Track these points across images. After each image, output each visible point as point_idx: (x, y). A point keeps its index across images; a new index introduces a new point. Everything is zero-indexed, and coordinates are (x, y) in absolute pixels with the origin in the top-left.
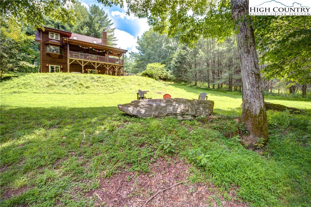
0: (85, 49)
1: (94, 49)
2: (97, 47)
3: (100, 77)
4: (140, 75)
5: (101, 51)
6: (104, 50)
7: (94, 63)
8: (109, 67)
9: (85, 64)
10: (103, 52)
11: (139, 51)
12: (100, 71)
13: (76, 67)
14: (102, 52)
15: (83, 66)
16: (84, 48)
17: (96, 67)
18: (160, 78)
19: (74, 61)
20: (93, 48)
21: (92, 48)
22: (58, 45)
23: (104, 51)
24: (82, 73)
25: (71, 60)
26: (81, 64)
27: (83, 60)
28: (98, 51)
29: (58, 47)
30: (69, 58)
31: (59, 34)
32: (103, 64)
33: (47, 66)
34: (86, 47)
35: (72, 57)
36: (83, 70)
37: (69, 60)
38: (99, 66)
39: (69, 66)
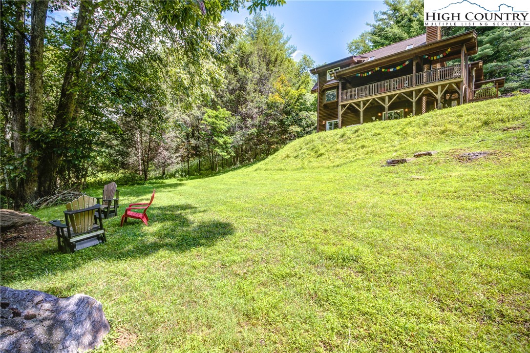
1: (383, 70)
2: (390, 61)
5: (398, 68)
6: (407, 60)
7: (383, 99)
8: (416, 97)
9: (366, 106)
10: (403, 67)
12: (406, 110)
14: (401, 67)
15: (361, 110)
16: (366, 75)
17: (386, 106)
20: (381, 68)
21: (379, 69)
22: (334, 87)
23: (407, 63)
24: (360, 123)
25: (343, 106)
26: (358, 109)
27: (362, 99)
28: (392, 70)
29: (336, 90)
30: (340, 104)
31: (339, 68)
32: (402, 94)
33: (324, 123)
34: (367, 72)
35: (345, 100)
36: (362, 118)
37: (340, 107)
38: (392, 101)
39: (340, 117)
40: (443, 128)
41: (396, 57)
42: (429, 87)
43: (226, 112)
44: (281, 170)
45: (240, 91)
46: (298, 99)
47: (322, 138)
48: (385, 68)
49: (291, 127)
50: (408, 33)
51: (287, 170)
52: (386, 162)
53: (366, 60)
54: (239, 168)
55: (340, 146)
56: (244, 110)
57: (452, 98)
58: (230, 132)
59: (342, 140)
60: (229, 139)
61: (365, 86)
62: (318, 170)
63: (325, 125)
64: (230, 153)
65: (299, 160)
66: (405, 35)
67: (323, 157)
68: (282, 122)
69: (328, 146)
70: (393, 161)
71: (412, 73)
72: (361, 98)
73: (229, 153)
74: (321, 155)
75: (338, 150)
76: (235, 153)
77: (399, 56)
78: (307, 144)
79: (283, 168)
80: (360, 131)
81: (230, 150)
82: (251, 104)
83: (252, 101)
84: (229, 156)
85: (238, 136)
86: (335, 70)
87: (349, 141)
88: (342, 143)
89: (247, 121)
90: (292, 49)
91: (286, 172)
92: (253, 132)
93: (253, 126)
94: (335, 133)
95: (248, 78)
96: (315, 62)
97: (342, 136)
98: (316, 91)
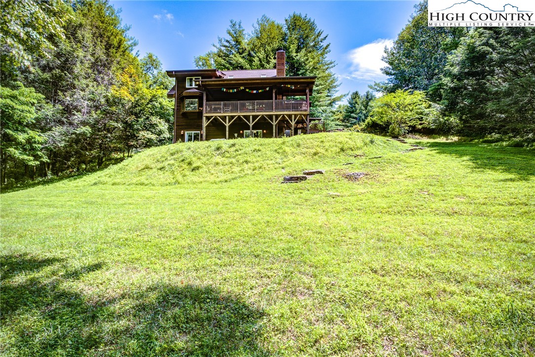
0: (232, 93)
1: (247, 90)
2: (254, 84)
3: (234, 145)
4: (359, 128)
5: (260, 91)
7: (247, 117)
9: (231, 122)
10: (264, 91)
11: (388, 77)
12: (265, 131)
13: (216, 130)
15: (227, 125)
16: (231, 91)
18: (413, 130)
19: (214, 119)
20: (245, 88)
21: (243, 88)
22: (196, 96)
23: (268, 89)
24: (226, 138)
25: (208, 118)
26: (224, 123)
27: (228, 114)
28: (255, 92)
29: (197, 100)
30: (204, 115)
31: (200, 77)
32: (265, 116)
33: (182, 133)
34: (233, 89)
35: (210, 112)
36: (227, 133)
37: (204, 119)
38: (256, 121)
39: (204, 129)
40: (314, 151)
41: (260, 81)
42: (286, 114)
43: (35, 94)
44: (142, 184)
45: (62, 71)
46: (151, 101)
47: (192, 149)
48: (249, 89)
49: (142, 133)
50: (250, 66)
51: (153, 185)
52: (283, 178)
53: (225, 78)
54: (51, 181)
55: (218, 159)
56: (68, 98)
57: (298, 127)
58: (41, 125)
59: (218, 153)
60: (39, 137)
61: (231, 102)
62: (200, 186)
63: (183, 136)
64: (40, 157)
65: (167, 173)
66: (248, 66)
67: (200, 170)
68: (128, 125)
69: (204, 159)
70: (292, 178)
71: (272, 99)
72: (226, 113)
73: (36, 157)
74: (198, 168)
75: (217, 164)
76: (49, 159)
77: (263, 81)
78: (172, 154)
79: (146, 182)
80: (237, 146)
81: (39, 153)
82: (82, 93)
83: (83, 90)
84: (38, 163)
85: (57, 133)
86: (195, 79)
87: (228, 155)
88: (220, 157)
89: (74, 115)
90: (132, 41)
91: (152, 187)
92: (84, 132)
93: (84, 123)
94: (207, 145)
95: (77, 57)
96: (162, 64)
97: (218, 149)
98: (174, 96)
